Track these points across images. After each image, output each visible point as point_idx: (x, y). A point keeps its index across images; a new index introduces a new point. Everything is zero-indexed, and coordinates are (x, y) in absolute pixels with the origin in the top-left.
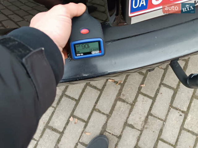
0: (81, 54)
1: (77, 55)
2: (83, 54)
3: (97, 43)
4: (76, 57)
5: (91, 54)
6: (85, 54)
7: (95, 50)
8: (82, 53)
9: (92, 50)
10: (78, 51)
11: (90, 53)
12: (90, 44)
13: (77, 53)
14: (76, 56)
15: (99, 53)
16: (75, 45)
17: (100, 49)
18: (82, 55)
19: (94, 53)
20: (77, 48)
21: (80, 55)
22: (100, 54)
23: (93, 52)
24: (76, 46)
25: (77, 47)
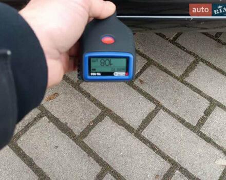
0: (98, 74)
1: (92, 74)
2: (100, 74)
3: (125, 60)
4: (89, 77)
5: (113, 75)
6: (103, 74)
7: (119, 70)
8: (99, 72)
9: (114, 70)
10: (94, 68)
11: (111, 74)
12: (113, 60)
13: (92, 71)
14: (90, 75)
15: (126, 75)
16: (90, 58)
17: (127, 71)
18: (99, 76)
19: (117, 75)
20: (92, 64)
21: (95, 74)
22: (127, 77)
23: (116, 73)
24: (92, 59)
25: (94, 61)
